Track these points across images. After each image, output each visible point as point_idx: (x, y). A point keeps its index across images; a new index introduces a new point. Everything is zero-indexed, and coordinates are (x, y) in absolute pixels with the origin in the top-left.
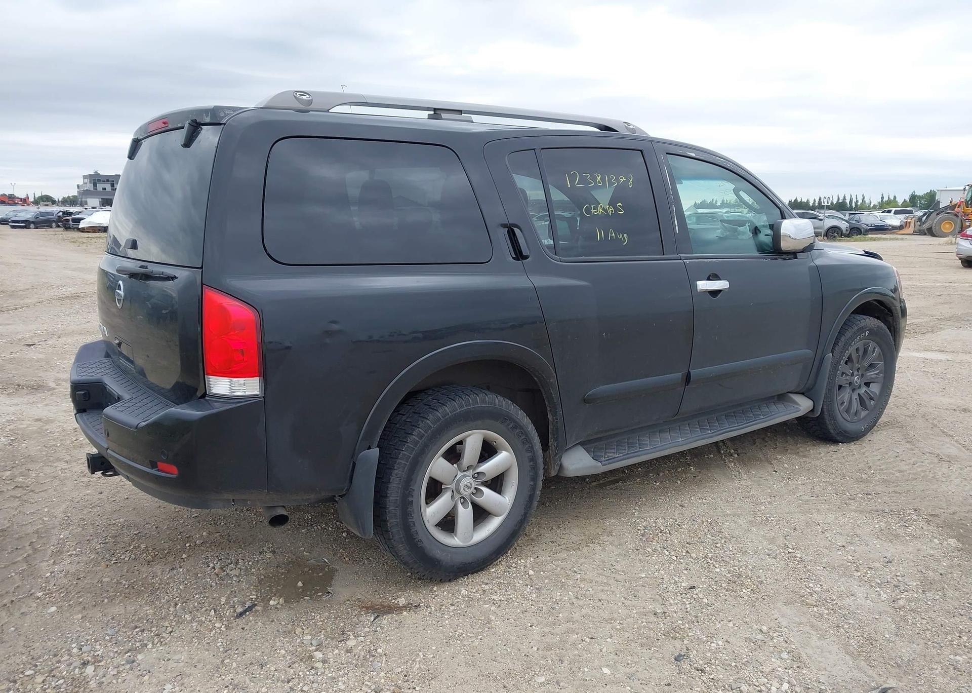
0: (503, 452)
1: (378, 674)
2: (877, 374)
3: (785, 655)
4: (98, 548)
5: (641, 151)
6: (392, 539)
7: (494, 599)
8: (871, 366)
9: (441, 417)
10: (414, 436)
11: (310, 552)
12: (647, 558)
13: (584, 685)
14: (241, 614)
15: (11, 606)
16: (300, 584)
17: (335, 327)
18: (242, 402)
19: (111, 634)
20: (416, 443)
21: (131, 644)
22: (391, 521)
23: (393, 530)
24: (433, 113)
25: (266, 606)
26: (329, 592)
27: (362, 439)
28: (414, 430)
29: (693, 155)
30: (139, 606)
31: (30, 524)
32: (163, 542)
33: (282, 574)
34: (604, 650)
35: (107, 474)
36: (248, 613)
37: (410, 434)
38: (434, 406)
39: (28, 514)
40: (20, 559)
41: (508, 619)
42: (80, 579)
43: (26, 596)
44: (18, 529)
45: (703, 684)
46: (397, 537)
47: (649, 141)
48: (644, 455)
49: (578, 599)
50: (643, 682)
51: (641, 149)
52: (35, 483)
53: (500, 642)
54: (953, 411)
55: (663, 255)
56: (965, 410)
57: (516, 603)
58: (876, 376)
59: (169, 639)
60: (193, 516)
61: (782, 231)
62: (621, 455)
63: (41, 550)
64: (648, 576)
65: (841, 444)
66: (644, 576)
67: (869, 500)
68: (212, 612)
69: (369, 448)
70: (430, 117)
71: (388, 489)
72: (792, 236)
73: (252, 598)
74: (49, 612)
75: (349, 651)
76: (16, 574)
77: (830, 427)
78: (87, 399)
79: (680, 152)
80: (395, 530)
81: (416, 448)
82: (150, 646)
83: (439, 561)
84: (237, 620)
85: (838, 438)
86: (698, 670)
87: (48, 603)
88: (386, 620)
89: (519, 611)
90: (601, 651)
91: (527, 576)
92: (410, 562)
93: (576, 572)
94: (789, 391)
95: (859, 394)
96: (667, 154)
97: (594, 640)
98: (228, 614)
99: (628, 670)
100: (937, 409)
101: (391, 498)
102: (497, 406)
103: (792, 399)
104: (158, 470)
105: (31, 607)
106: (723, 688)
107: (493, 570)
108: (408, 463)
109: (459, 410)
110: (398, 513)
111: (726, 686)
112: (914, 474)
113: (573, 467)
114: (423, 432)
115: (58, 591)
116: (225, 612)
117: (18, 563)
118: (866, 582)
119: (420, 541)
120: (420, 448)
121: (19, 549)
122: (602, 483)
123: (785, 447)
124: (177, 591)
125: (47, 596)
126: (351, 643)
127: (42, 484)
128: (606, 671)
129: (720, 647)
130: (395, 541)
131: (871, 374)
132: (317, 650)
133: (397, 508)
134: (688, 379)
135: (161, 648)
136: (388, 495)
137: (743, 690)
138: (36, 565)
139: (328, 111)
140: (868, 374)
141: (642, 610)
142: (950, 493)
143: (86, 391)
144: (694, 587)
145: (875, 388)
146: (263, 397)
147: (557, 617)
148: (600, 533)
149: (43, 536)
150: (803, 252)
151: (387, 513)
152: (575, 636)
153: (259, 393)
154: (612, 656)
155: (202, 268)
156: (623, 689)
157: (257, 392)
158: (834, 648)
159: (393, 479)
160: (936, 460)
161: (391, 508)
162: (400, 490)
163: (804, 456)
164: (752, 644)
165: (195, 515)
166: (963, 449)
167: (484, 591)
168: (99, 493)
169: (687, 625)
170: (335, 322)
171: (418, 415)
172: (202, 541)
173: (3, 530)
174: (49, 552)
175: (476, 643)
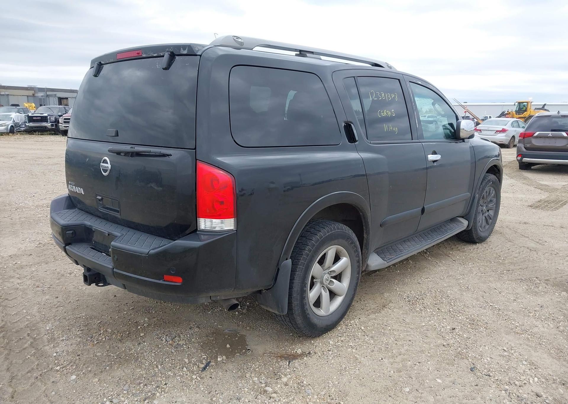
0: (344, 258)
1: (313, 397)
2: (493, 205)
3: (524, 362)
4: (79, 334)
5: (399, 80)
6: (294, 314)
7: (351, 345)
8: (491, 201)
9: (319, 238)
10: (306, 251)
11: (222, 326)
12: (419, 314)
13: (432, 390)
14: (204, 369)
15: (41, 378)
16: (228, 346)
17: (272, 186)
18: (224, 234)
19: (127, 389)
20: (308, 255)
21: (144, 394)
22: (295, 303)
23: (295, 309)
24: (299, 53)
25: (216, 361)
26: (249, 350)
27: (284, 254)
28: (306, 247)
29: (420, 83)
30: (132, 370)
31: (19, 322)
32: (121, 327)
33: (213, 340)
34: (430, 369)
35: (99, 285)
36: (208, 367)
37: (304, 250)
38: (314, 232)
39: (13, 315)
40: (26, 345)
41: (366, 356)
42: (79, 355)
43: (49, 370)
44: (11, 325)
45: (494, 383)
46: (297, 313)
47: (401, 74)
48: (405, 255)
49: (397, 341)
50: (462, 385)
51: (399, 78)
52: (4, 294)
53: (370, 370)
54: (519, 224)
55: (412, 140)
56: (525, 223)
57: (365, 347)
58: (492, 206)
59: (167, 389)
60: (130, 308)
61: (461, 127)
62: (394, 256)
63: (38, 339)
64: (426, 324)
65: (477, 244)
66: (424, 325)
67: (511, 274)
68: (185, 369)
69: (287, 259)
70: (297, 55)
71: (293, 284)
72: (465, 129)
73: (205, 358)
74: (71, 379)
75: (286, 385)
76: (31, 356)
77: (474, 235)
78: (74, 236)
79: (414, 81)
80: (296, 309)
81: (308, 258)
82: (158, 394)
83: (316, 325)
84: (204, 372)
85: (477, 241)
86: (487, 375)
87: (67, 374)
88: (296, 363)
89: (369, 351)
90: (429, 369)
91: (361, 330)
92: (302, 327)
93: (387, 326)
94: (457, 216)
95: (485, 216)
96: (410, 82)
97: (421, 364)
98: (195, 369)
99: (450, 379)
100: (511, 223)
101: (295, 289)
102: (344, 231)
103: (459, 220)
104: (164, 281)
105: (56, 377)
106: (506, 384)
107: (340, 328)
108: (304, 268)
109: (327, 234)
110: (299, 297)
111: (507, 383)
112: (523, 258)
113: (374, 264)
114: (311, 248)
115: (69, 364)
116: (193, 368)
117: (27, 349)
118: (538, 318)
119: (308, 314)
120: (309, 258)
121: (22, 339)
122: (367, 273)
123: (450, 247)
124: (151, 357)
125: (64, 369)
126: (285, 379)
127: (10, 294)
128: (439, 381)
129: (489, 361)
130: (296, 315)
131: (490, 205)
132: (266, 386)
133: (298, 295)
134: (423, 210)
135: (166, 395)
136: (293, 287)
137: (517, 384)
138: (41, 349)
139: (252, 49)
140: (489, 205)
141: (435, 344)
142: (547, 267)
143: (73, 231)
144: (454, 329)
145: (491, 213)
146: (236, 231)
147: (392, 352)
148: (385, 302)
149: (34, 329)
150: (469, 138)
151: (293, 298)
152: (410, 363)
153: (233, 228)
154: (436, 372)
155: (195, 149)
156: (454, 390)
157: (232, 228)
158: (545, 356)
159: (296, 278)
160: (529, 251)
161: (295, 295)
162: (300, 284)
163: (463, 252)
164: (504, 358)
165: (132, 308)
166: (537, 243)
167: (342, 341)
168: (56, 298)
169: (465, 350)
170: (273, 183)
171: (305, 238)
172: (148, 324)
173: (2, 327)
174: (46, 340)
175: (357, 372)
